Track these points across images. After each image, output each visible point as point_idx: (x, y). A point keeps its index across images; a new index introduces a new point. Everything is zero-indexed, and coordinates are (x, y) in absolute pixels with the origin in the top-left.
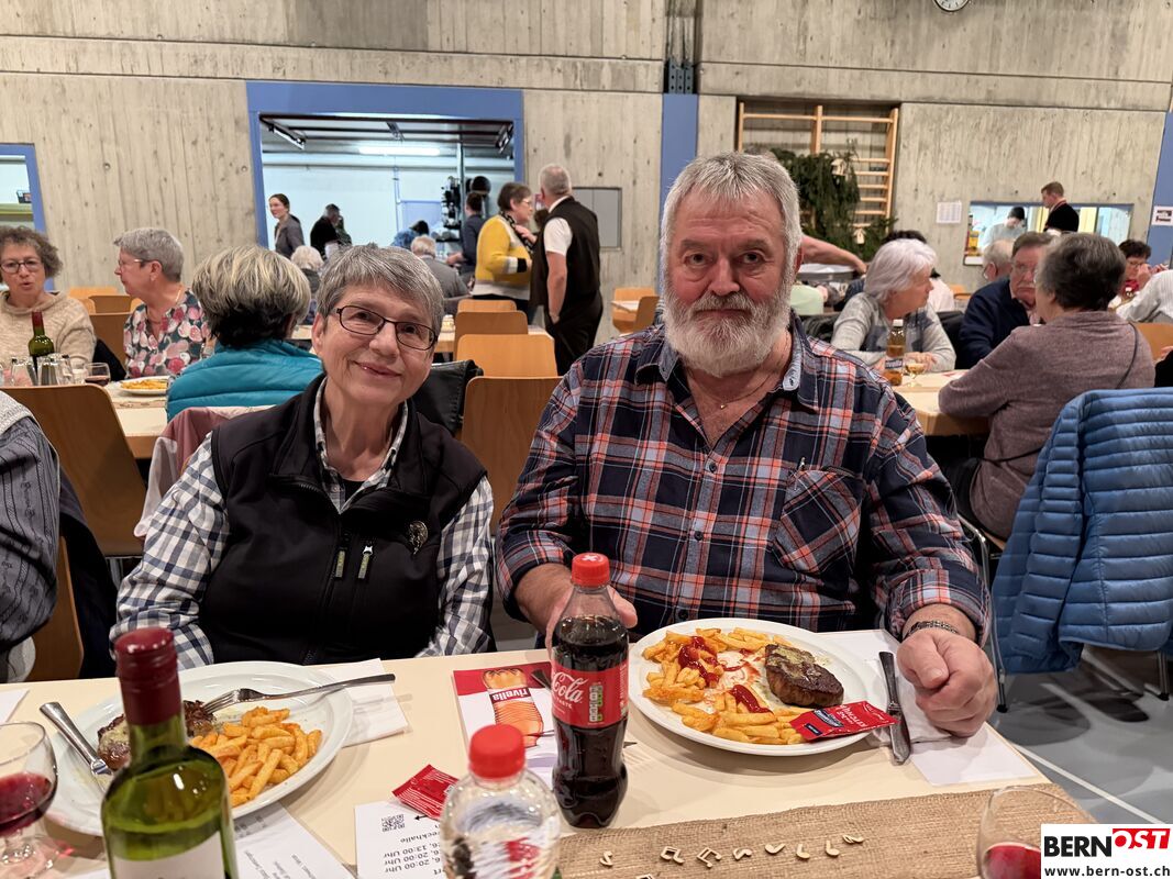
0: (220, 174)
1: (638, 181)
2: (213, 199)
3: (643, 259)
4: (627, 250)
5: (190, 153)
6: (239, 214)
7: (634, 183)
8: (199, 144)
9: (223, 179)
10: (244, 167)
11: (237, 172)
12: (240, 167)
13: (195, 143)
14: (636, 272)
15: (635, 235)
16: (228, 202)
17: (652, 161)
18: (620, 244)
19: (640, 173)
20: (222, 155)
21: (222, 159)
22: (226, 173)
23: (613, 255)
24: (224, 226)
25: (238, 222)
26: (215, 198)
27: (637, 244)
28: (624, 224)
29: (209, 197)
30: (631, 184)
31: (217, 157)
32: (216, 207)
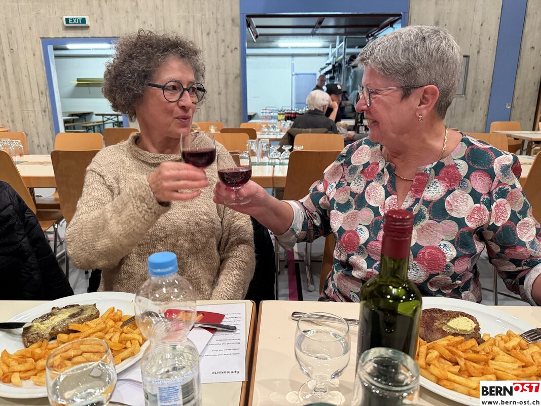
0: (222, 53)
1: (481, 51)
2: (217, 69)
3: (479, 102)
4: (469, 96)
5: (205, 39)
6: (231, 77)
7: (478, 52)
8: (210, 35)
9: (223, 56)
10: (236, 48)
11: (231, 52)
12: (233, 48)
13: (208, 34)
14: (473, 111)
15: (475, 86)
16: (225, 70)
17: (492, 38)
18: (464, 92)
19: (483, 46)
20: (223, 41)
21: (223, 44)
22: (225, 53)
23: (459, 100)
24: (222, 85)
25: (230, 82)
26: (218, 68)
27: (476, 92)
28: (468, 79)
29: (215, 67)
30: (476, 52)
31: (220, 42)
32: (218, 73)
